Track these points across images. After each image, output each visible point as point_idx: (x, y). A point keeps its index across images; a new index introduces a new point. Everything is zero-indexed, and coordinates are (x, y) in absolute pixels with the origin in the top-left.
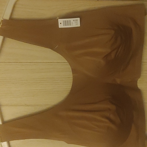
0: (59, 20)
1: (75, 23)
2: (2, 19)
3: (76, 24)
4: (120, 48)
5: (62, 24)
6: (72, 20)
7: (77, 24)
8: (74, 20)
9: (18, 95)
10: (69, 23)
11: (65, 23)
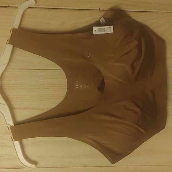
1: (109, 30)
2: (13, 28)
6: (106, 27)
10: (103, 30)
11: (99, 30)
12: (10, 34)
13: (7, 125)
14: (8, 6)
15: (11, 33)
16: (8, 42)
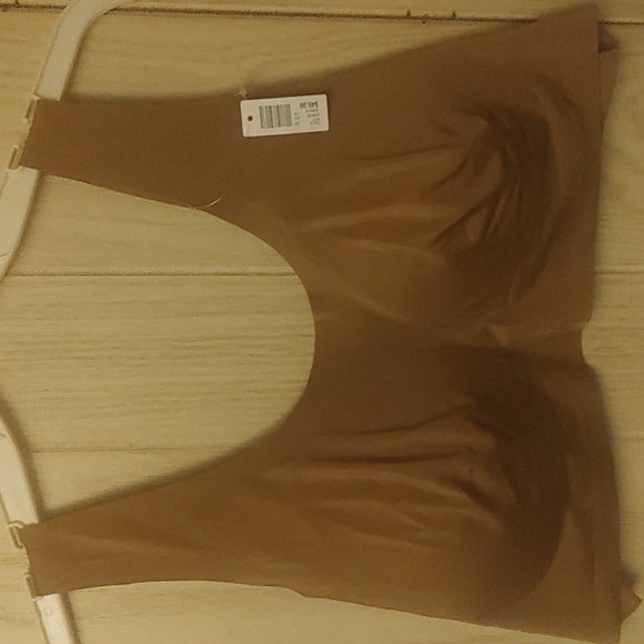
0: (243, 103)
1: (309, 116)
2: (36, 98)
3: (312, 119)
4: (503, 201)
5: (255, 120)
6: (294, 102)
7: (316, 122)
8: (303, 106)
9: (102, 408)
10: (284, 115)
11: (269, 117)
12: (25, 125)
13: (10, 523)
14: (17, 5)
15: (31, 118)
16: (18, 157)
